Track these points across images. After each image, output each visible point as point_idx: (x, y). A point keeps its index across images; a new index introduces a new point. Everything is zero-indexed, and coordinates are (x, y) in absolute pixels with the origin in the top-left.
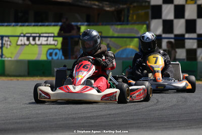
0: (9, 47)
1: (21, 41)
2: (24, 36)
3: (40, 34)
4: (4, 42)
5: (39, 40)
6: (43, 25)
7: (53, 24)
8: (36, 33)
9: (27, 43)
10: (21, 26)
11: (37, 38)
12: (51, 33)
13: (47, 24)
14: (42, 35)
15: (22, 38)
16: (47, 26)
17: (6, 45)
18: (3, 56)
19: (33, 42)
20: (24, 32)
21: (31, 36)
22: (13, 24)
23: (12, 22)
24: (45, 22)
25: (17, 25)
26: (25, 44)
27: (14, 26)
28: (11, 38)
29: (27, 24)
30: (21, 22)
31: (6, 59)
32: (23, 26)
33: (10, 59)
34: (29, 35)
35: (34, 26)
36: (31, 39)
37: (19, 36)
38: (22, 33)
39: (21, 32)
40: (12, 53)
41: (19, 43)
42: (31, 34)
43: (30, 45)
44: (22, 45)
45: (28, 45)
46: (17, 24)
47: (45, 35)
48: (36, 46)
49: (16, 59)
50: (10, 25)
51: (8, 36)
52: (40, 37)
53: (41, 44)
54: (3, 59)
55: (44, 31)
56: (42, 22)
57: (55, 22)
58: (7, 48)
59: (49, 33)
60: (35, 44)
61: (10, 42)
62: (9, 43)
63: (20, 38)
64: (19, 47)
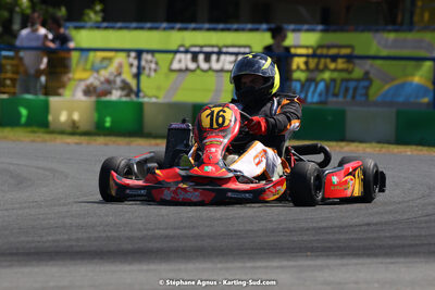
0: (153, 74)
1: (180, 61)
2: (186, 52)
3: (220, 48)
4: (143, 63)
5: (218, 60)
6: (229, 30)
7: (249, 26)
8: (213, 46)
9: (192, 66)
10: (180, 29)
11: (214, 57)
12: (245, 46)
13: (235, 26)
14: (224, 50)
15: (182, 56)
16: (237, 30)
17: (147, 71)
18: (141, 94)
19: (204, 66)
20: (187, 44)
21: (201, 52)
22: (164, 25)
23: (162, 22)
24: (232, 23)
25: (172, 28)
26: (187, 70)
27: (165, 29)
28: (158, 56)
29: (193, 25)
30: (182, 21)
31: (146, 100)
32: (186, 29)
33: (154, 100)
34: (197, 49)
35: (209, 30)
36: (201, 57)
37: (176, 52)
38: (182, 46)
39: (179, 43)
40: (159, 88)
41: (176, 66)
42: (202, 47)
43: (198, 72)
44: (180, 70)
45: (193, 71)
46: (171, 25)
47: (231, 50)
48: (210, 73)
49: (166, 100)
50: (157, 29)
51: (152, 52)
52: (219, 53)
53: (222, 70)
54: (141, 100)
55: (229, 42)
56: (225, 22)
57: (253, 22)
58: (149, 76)
59: (240, 47)
60: (210, 69)
61: (157, 64)
62: (153, 66)
63: (178, 56)
64: (174, 75)
